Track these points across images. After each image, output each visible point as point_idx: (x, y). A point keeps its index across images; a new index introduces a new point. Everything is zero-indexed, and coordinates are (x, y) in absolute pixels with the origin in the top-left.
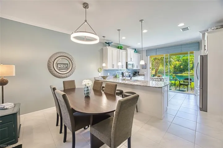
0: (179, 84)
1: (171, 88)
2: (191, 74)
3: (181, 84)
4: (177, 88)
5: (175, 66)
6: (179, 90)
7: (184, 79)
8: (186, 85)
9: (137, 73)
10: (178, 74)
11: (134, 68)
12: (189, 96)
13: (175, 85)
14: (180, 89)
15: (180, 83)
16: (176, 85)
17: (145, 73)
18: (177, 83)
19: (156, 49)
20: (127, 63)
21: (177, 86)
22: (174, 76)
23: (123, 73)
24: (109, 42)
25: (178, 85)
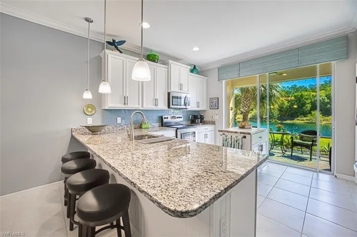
0: (290, 141)
1: (273, 151)
2: (308, 121)
3: (294, 144)
4: (286, 151)
5: (282, 108)
6: (291, 157)
7: (302, 133)
8: (307, 146)
9: (198, 118)
10: (286, 120)
11: (190, 108)
12: (318, 176)
13: (281, 143)
14: (293, 154)
15: (292, 141)
16: (285, 144)
17: (216, 118)
18: (287, 141)
19: (239, 63)
20: (169, 94)
21: (286, 146)
22: (280, 125)
23: (162, 117)
24: (114, 41)
25: (289, 144)
